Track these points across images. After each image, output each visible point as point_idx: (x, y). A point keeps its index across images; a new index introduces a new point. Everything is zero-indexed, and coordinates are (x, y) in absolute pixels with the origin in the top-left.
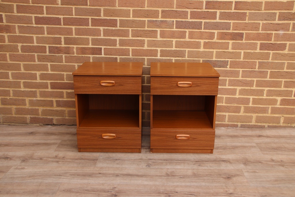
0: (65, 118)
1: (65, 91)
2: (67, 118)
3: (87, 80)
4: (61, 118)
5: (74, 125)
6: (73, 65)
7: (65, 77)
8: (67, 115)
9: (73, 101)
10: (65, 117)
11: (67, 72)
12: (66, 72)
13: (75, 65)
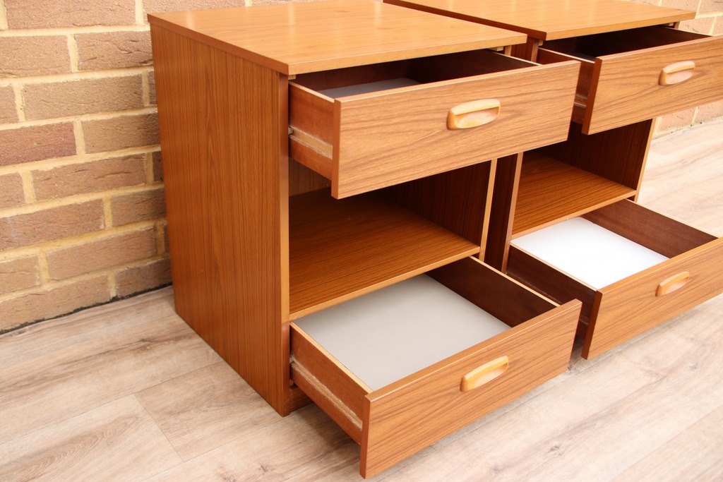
0: (39, 290)
1: (24, 170)
2: (48, 287)
3: (400, 116)
4: (20, 294)
5: (82, 309)
6: (53, 38)
7: (19, 101)
8: (45, 276)
9: (70, 206)
10: (40, 286)
11: (26, 76)
12: (19, 76)
13: (64, 39)
